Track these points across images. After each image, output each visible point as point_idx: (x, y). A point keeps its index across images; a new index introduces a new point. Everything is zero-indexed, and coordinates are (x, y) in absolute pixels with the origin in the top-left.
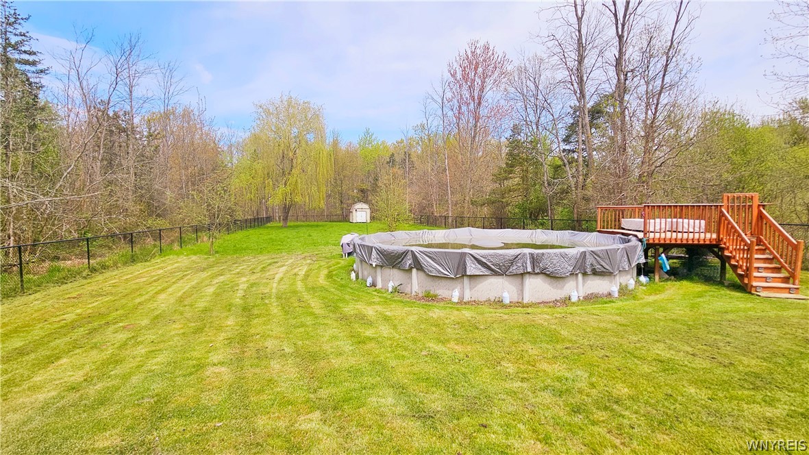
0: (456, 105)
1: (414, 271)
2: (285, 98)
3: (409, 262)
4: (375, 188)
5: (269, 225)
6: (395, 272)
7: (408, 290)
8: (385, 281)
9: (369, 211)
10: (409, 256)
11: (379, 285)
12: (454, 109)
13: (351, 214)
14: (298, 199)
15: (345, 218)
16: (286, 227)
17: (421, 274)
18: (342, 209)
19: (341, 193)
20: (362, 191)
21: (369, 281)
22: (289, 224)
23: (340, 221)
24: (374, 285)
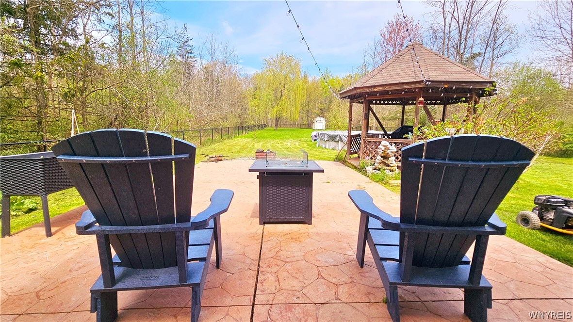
0: (384, 56)
1: (340, 142)
2: (279, 55)
3: (338, 138)
4: (329, 109)
5: (265, 128)
6: (333, 142)
7: (337, 149)
8: (329, 146)
9: (324, 122)
10: (338, 136)
11: (327, 147)
12: (382, 59)
13: (313, 124)
14: (284, 114)
15: (310, 126)
16: (276, 130)
17: (342, 143)
18: (308, 120)
19: (308, 111)
20: (321, 110)
21: (324, 146)
22: (278, 129)
23: (306, 128)
24: (325, 148)
